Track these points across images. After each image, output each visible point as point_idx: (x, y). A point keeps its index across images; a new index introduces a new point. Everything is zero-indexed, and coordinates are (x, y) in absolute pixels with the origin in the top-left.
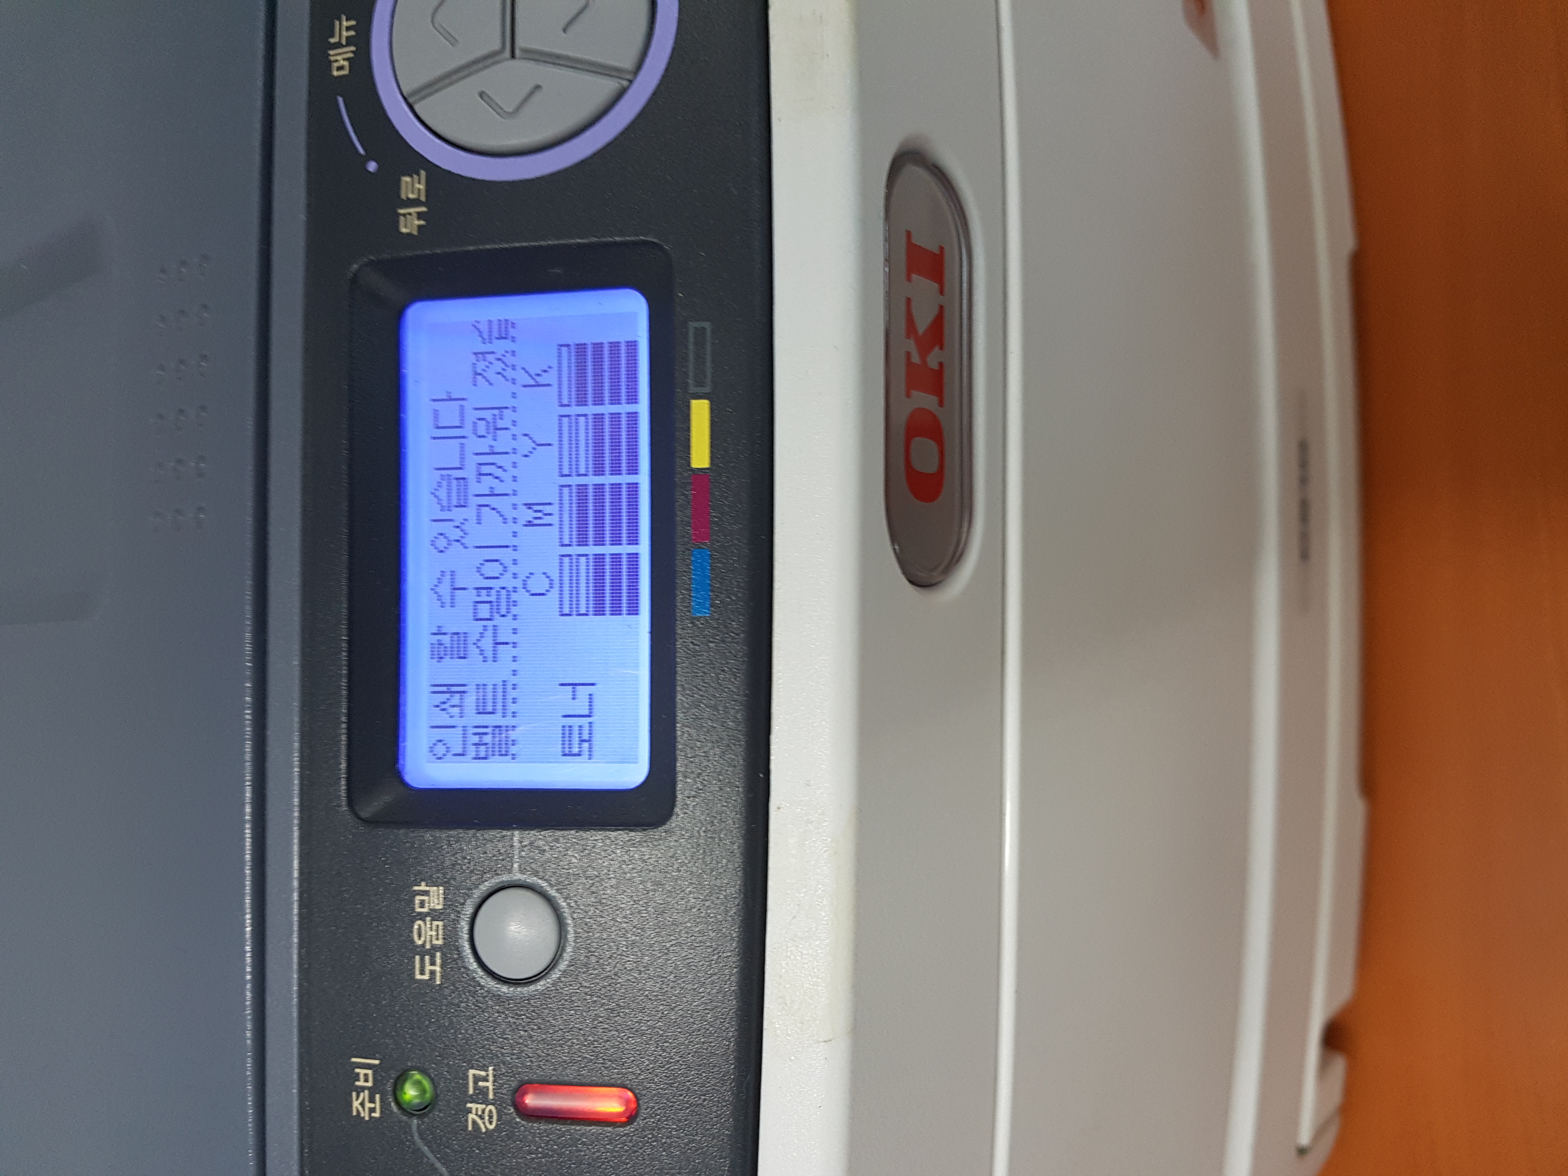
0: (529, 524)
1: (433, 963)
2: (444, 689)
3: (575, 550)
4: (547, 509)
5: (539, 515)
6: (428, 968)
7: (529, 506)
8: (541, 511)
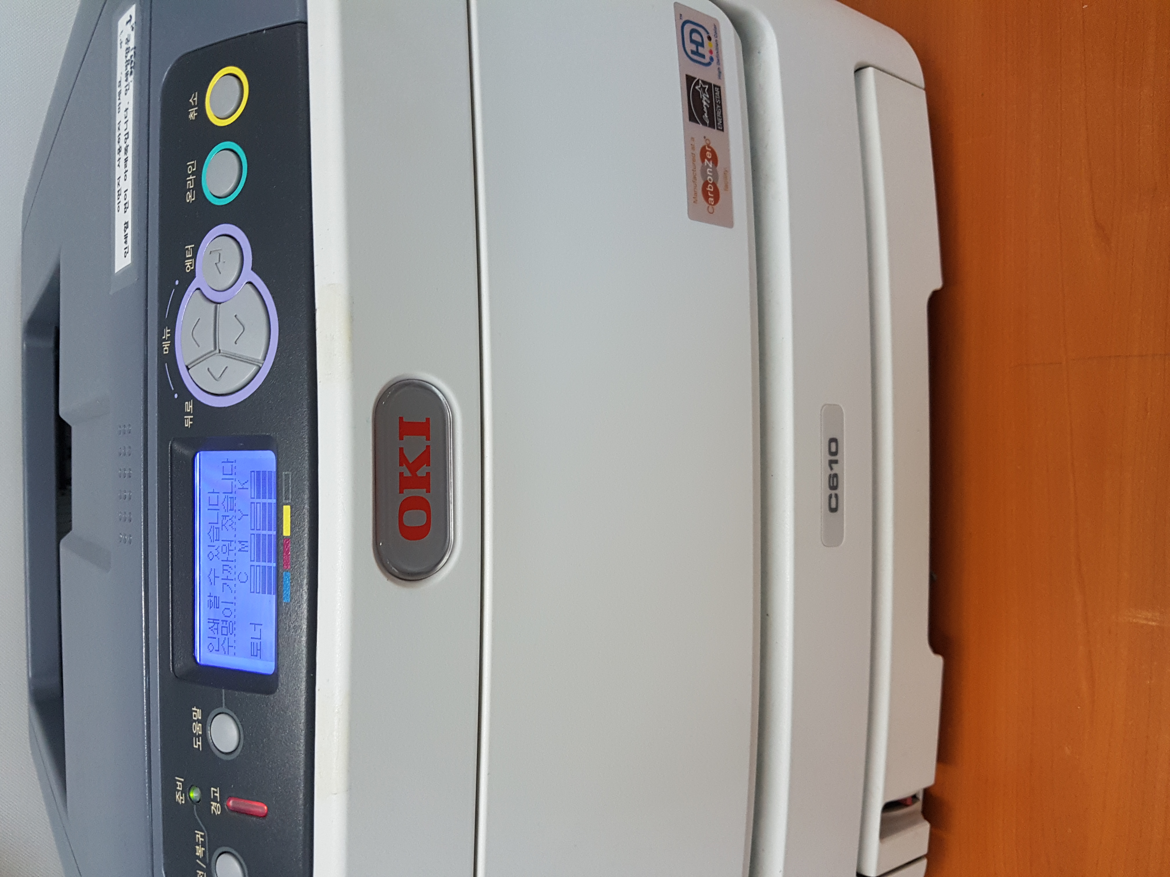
0: (240, 550)
1: (199, 741)
2: (212, 621)
3: (256, 563)
4: (246, 544)
5: (244, 546)
6: (198, 743)
7: (240, 542)
8: (244, 545)
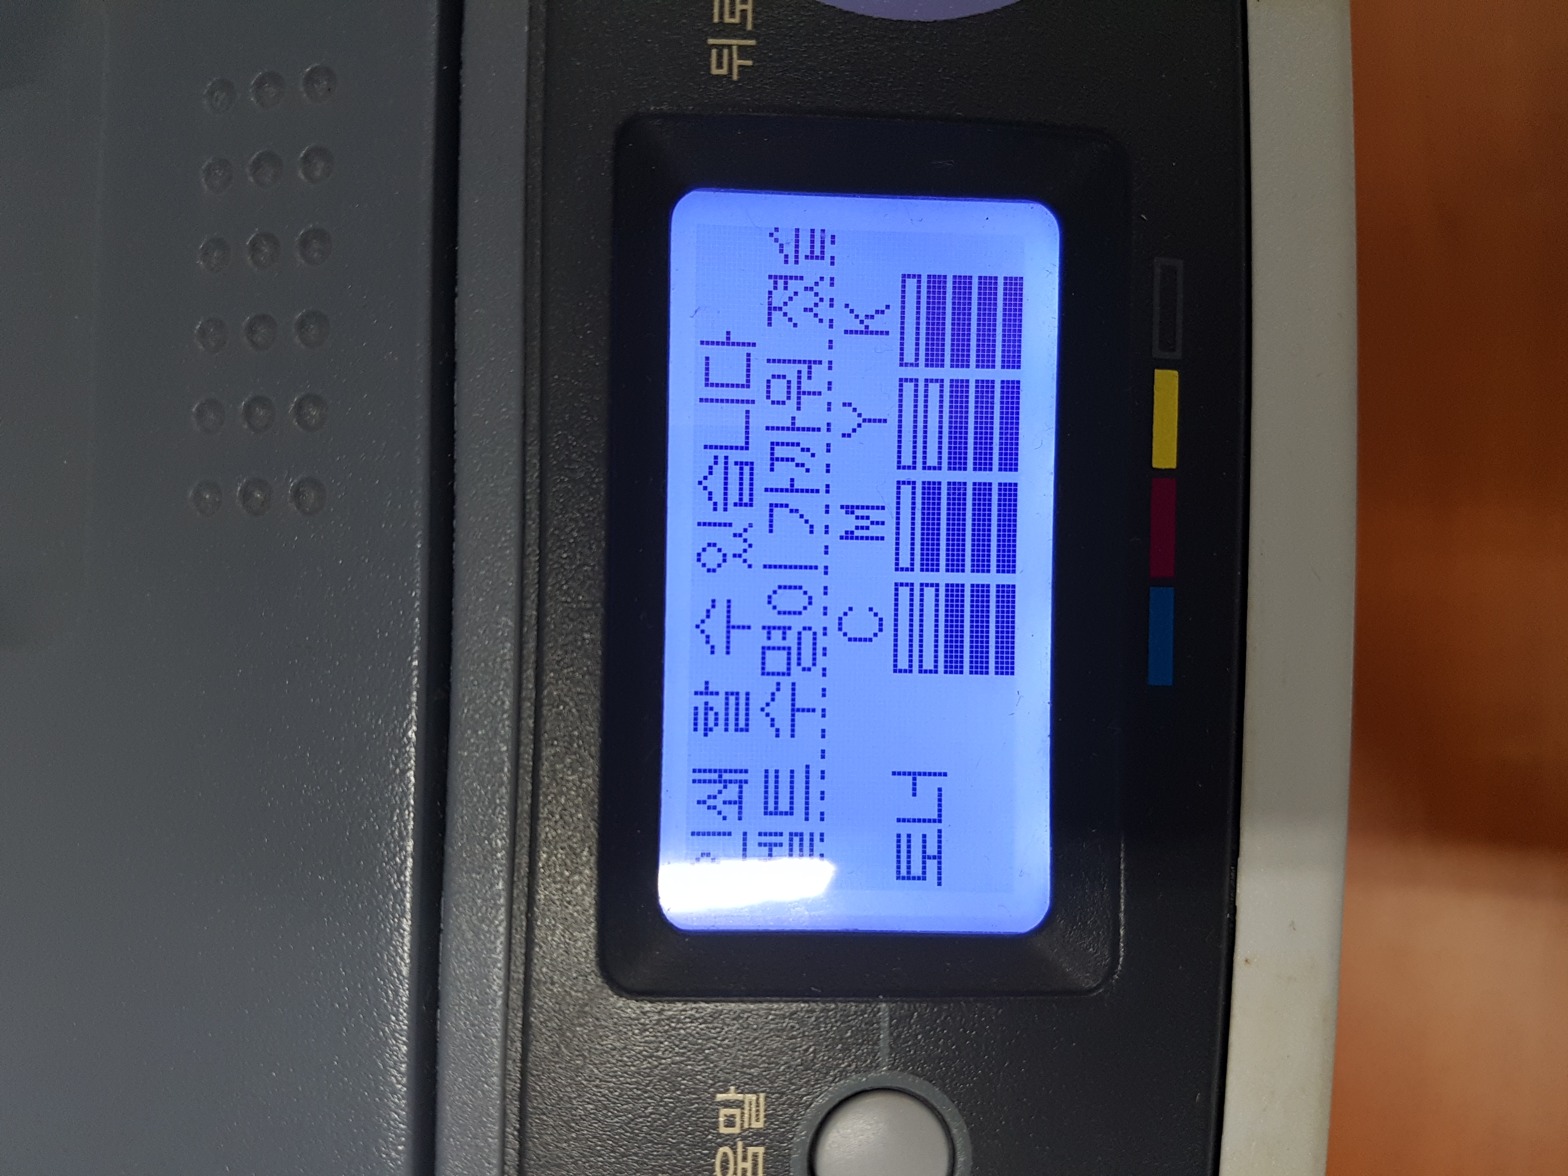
0: (849, 535)
2: (715, 776)
3: (918, 577)
4: (875, 515)
5: (864, 523)
7: (849, 509)
8: (868, 518)
